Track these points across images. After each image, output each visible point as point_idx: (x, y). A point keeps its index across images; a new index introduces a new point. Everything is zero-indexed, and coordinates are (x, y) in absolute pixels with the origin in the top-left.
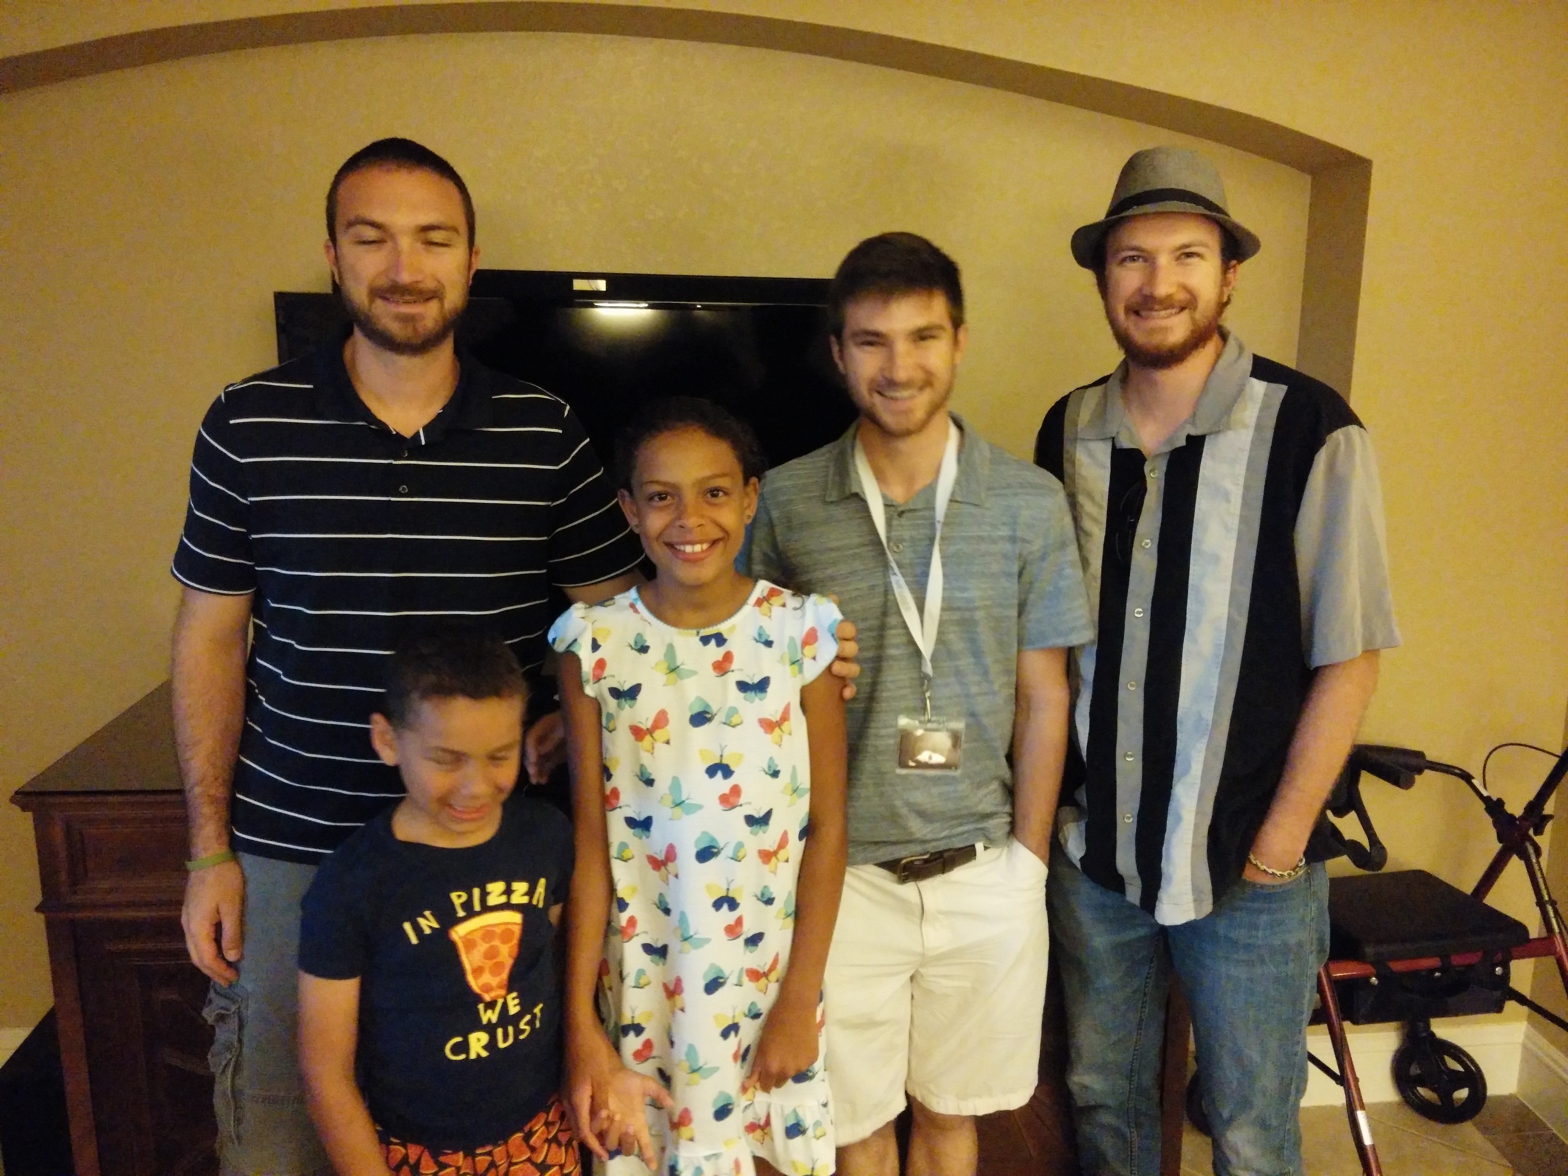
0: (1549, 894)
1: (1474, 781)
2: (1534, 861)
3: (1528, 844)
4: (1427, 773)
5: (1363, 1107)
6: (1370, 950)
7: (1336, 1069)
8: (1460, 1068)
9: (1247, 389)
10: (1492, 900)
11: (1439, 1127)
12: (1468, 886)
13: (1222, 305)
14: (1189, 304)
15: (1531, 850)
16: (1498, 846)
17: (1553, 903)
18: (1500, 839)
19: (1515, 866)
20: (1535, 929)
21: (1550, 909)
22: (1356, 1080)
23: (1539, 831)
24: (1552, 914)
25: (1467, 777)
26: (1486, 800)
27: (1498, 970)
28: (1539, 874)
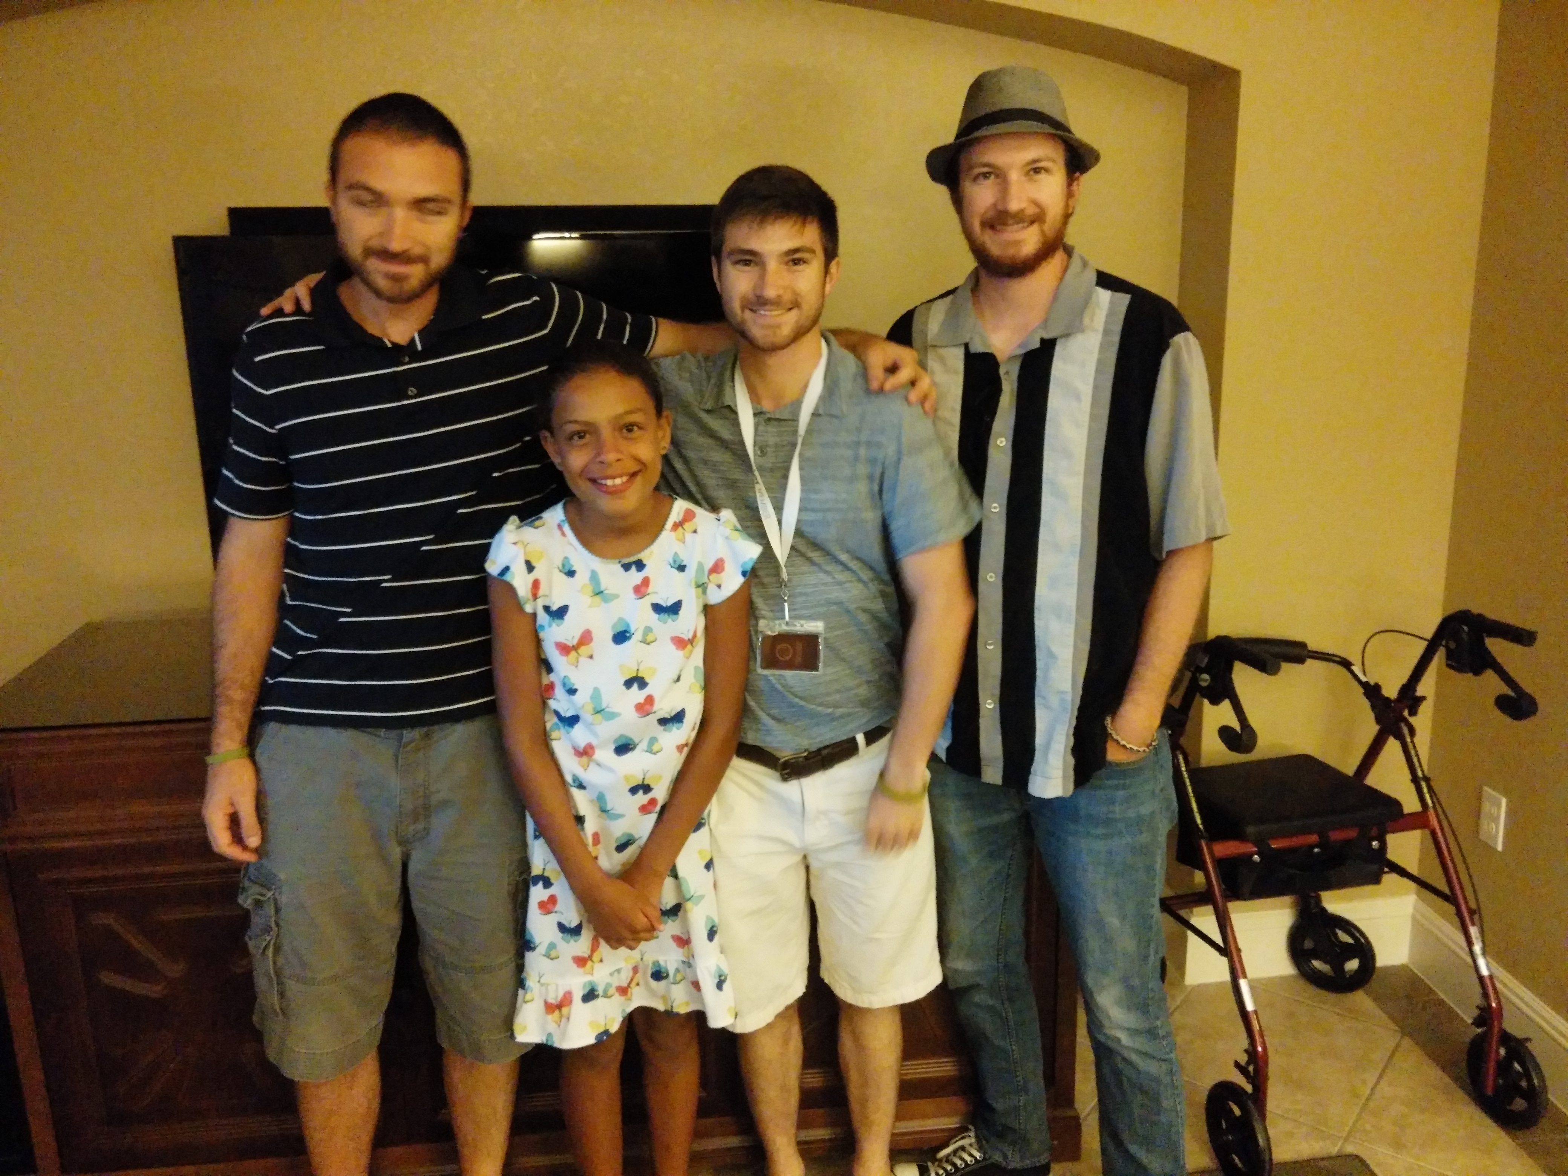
0: (1423, 771)
1: (1354, 668)
2: (1409, 740)
3: (1403, 725)
4: (1309, 662)
5: (1245, 976)
6: (1251, 830)
7: (1219, 941)
8: (1350, 940)
9: (1094, 296)
10: (1373, 780)
11: (1332, 997)
12: (1349, 768)
13: (1067, 216)
14: (1038, 218)
15: (1406, 731)
16: (1375, 728)
17: (1427, 779)
18: (1378, 721)
19: (1392, 746)
20: (1410, 804)
21: (1424, 785)
22: (1239, 950)
23: (1413, 712)
24: (1425, 790)
25: (1346, 664)
26: (1365, 685)
27: (1375, 844)
28: (1413, 753)
